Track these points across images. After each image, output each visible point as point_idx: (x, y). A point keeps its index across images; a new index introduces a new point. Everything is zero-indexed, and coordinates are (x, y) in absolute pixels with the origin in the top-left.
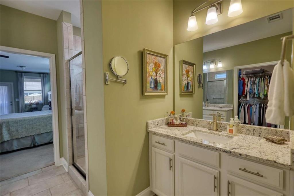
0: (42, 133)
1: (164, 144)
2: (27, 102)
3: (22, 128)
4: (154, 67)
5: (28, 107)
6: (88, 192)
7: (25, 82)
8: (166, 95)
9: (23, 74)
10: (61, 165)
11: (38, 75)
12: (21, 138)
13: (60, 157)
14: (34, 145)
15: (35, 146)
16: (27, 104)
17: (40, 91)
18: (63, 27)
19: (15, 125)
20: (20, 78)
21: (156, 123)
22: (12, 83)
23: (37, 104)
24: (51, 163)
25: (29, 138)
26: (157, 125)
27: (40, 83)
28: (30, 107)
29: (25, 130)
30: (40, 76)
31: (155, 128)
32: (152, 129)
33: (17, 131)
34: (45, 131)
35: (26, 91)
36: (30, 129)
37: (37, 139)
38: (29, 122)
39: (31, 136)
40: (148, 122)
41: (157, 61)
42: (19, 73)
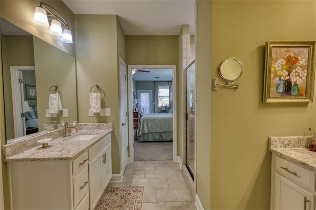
0: (167, 132)
1: (295, 174)
2: (160, 105)
3: (154, 125)
4: (284, 63)
5: (160, 109)
6: (196, 194)
7: (159, 89)
8: (309, 103)
9: (158, 83)
10: (178, 162)
11: (167, 83)
12: (154, 133)
13: (177, 155)
14: (161, 140)
15: (161, 142)
16: (160, 107)
17: (168, 96)
18: (183, 39)
19: (151, 122)
20: (156, 86)
21: (286, 142)
22: (152, 91)
23: (166, 107)
24: (170, 158)
25: (158, 134)
26: (288, 144)
27: (169, 89)
28: (161, 110)
29: (156, 127)
30: (169, 84)
31: (283, 149)
32: (277, 148)
33: (152, 127)
34: (169, 131)
35: (159, 96)
36: (159, 127)
37: (163, 135)
38: (159, 121)
39: (159, 132)
40: (271, 138)
41: (292, 54)
42: (155, 83)
